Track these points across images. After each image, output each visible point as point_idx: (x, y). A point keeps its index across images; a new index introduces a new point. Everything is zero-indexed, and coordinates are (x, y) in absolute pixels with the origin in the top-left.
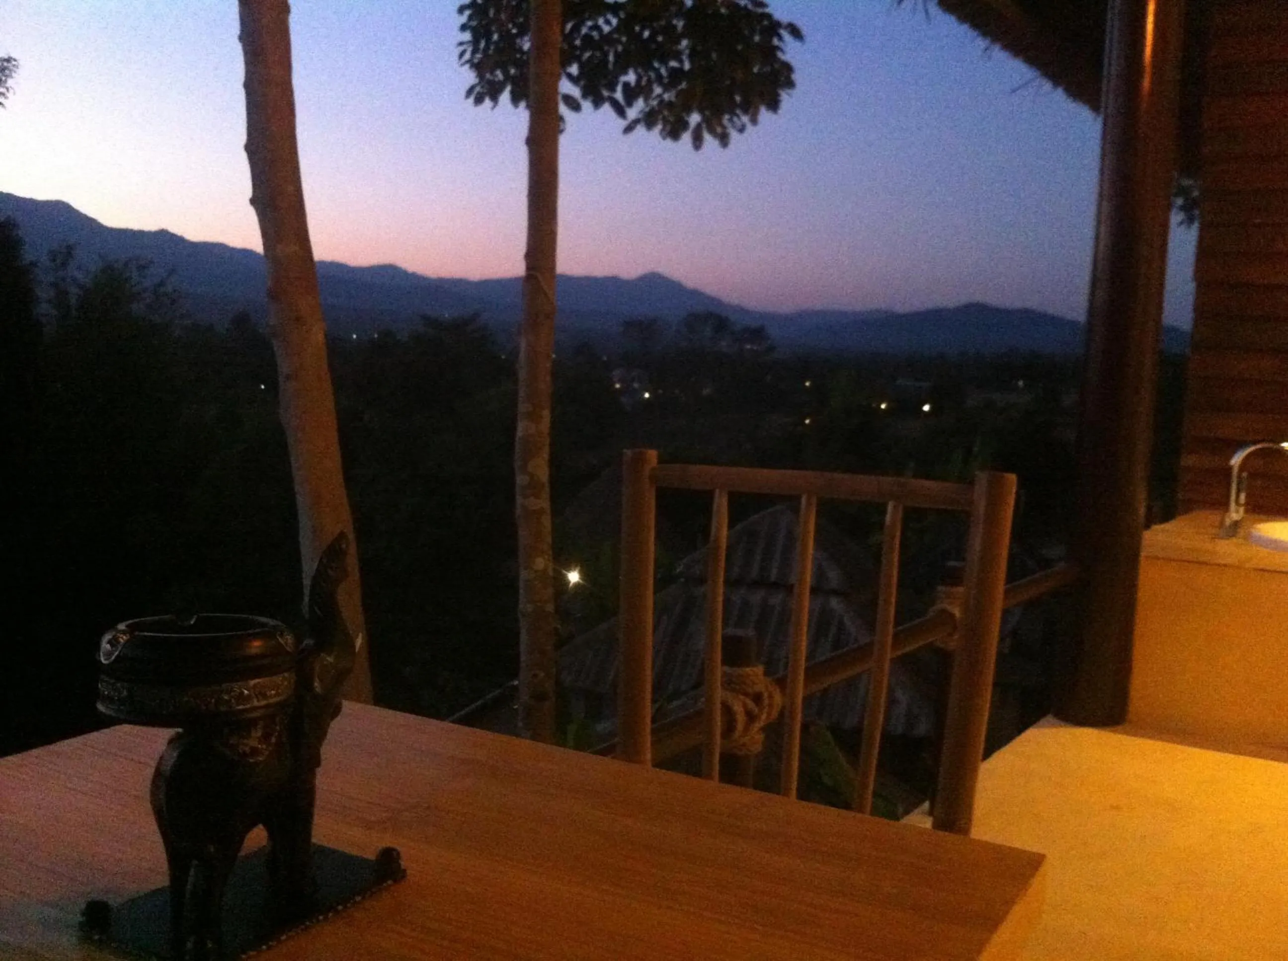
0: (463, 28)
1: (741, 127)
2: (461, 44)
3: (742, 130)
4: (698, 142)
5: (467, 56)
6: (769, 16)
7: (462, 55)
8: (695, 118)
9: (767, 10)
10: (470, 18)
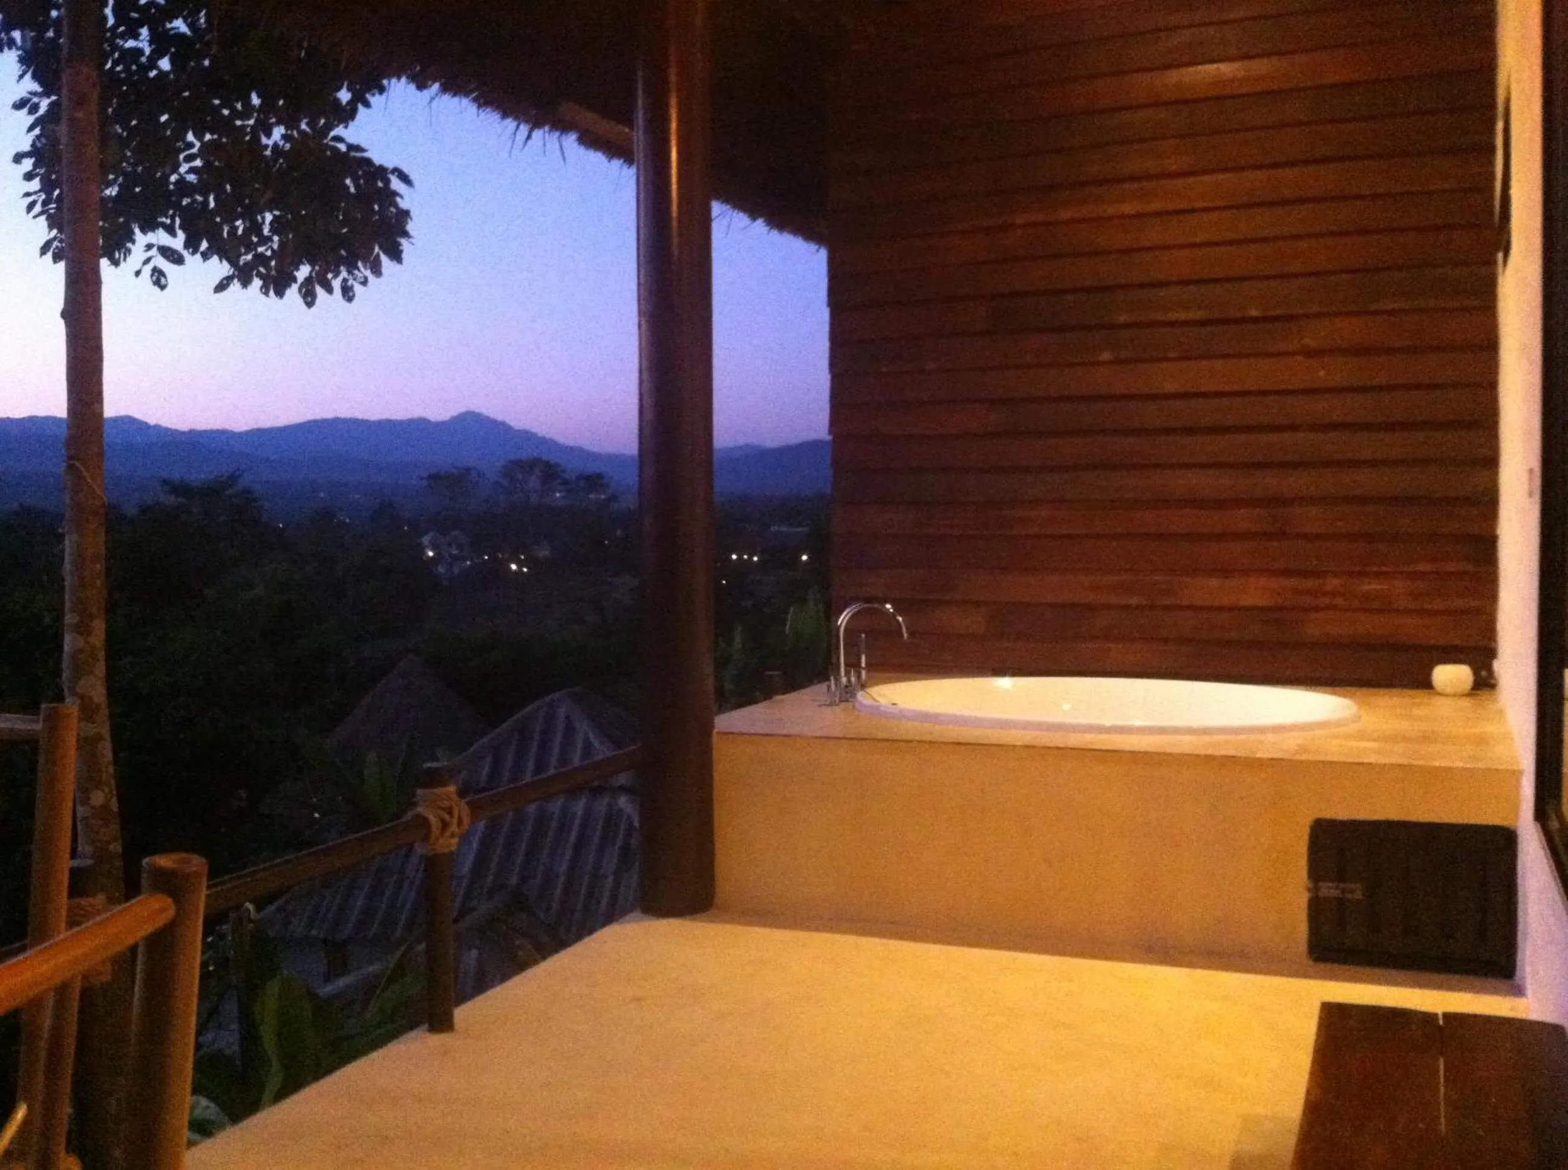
0: (29, 177)
1: (362, 280)
2: (27, 194)
3: (365, 282)
4: (309, 298)
5: (38, 208)
6: (368, 162)
7: (30, 207)
8: (303, 272)
9: (366, 155)
10: (36, 165)
